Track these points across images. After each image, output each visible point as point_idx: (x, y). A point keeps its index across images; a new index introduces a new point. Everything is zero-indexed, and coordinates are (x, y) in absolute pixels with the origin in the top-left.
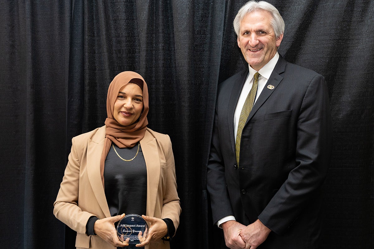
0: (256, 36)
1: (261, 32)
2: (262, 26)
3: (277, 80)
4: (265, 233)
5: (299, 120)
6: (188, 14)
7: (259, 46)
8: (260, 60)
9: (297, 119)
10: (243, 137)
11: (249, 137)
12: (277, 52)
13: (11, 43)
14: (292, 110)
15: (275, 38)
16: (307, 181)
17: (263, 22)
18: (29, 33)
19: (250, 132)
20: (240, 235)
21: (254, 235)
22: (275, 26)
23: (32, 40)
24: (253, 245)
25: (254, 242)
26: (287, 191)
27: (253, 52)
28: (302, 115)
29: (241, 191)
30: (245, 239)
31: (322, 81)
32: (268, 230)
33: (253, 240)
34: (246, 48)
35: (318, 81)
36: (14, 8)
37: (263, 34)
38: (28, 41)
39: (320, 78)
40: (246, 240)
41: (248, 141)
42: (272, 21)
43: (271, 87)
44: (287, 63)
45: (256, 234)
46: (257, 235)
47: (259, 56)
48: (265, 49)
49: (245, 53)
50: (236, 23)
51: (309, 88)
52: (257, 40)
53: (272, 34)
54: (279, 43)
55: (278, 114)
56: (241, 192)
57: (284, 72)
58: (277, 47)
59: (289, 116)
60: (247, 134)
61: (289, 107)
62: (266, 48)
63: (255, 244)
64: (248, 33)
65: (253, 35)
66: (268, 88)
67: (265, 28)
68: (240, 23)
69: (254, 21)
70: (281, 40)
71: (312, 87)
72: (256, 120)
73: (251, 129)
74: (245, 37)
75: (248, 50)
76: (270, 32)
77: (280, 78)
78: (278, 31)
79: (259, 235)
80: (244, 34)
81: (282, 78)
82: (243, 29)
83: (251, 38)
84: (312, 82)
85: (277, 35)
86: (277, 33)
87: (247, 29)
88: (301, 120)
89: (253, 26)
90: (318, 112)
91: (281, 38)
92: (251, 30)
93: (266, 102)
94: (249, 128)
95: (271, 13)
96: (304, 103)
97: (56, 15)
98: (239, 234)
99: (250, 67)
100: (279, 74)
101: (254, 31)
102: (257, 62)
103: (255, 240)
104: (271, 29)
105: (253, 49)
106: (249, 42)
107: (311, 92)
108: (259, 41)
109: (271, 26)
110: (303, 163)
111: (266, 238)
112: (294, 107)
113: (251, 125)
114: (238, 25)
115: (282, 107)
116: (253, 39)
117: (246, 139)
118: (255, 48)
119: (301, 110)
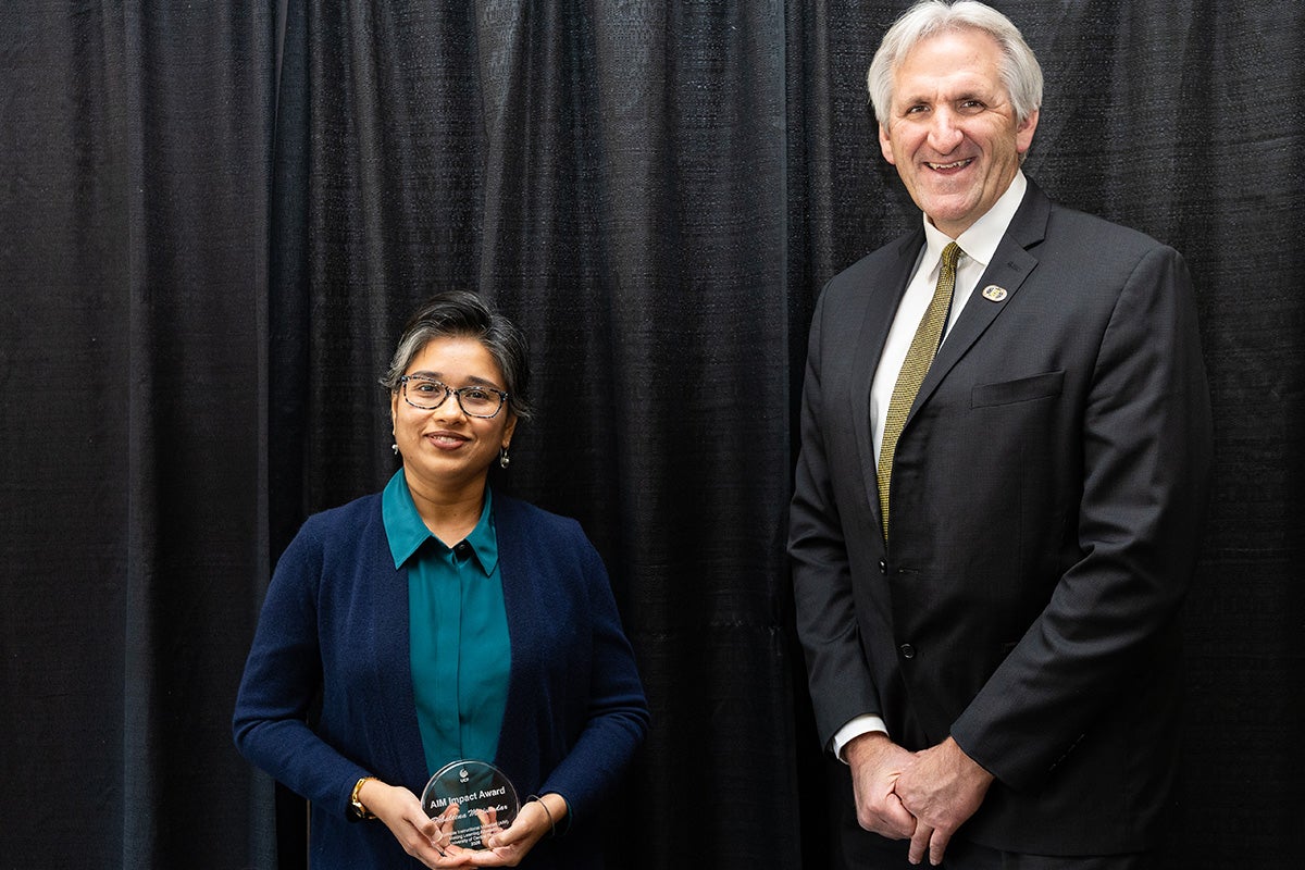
0: (953, 117)
1: (967, 102)
2: (971, 83)
3: (1016, 268)
4: (975, 785)
5: (1090, 405)
6: (644, 61)
7: (964, 152)
8: (967, 201)
9: (1084, 402)
10: (898, 467)
11: (920, 466)
12: (1020, 171)
13: (78, 153)
14: (1064, 375)
15: (1015, 123)
16: (1115, 610)
17: (974, 67)
18: (135, 122)
19: (924, 448)
20: (893, 792)
21: (938, 792)
22: (1014, 83)
23: (146, 145)
24: (941, 827)
25: (941, 815)
26: (1047, 645)
27: (941, 170)
28: (1101, 389)
29: (898, 647)
30: (913, 806)
31: (1171, 266)
32: (985, 776)
33: (938, 810)
34: (916, 159)
35: (1161, 269)
36: (88, 42)
37: (974, 110)
38: (134, 149)
39: (1166, 259)
40: (916, 810)
41: (917, 477)
42: (1003, 62)
43: (996, 294)
44: (1055, 208)
45: (947, 789)
46: (950, 792)
47: (962, 186)
48: (985, 162)
49: (913, 177)
50: (879, 79)
51: (1125, 295)
52: (956, 128)
53: (1004, 108)
54: (1025, 139)
55: (1014, 388)
56: (900, 654)
57: (1041, 241)
58: (1019, 154)
59: (1057, 394)
60: (911, 456)
61: (1055, 361)
62: (986, 156)
63: (948, 823)
64: (921, 107)
65: (942, 113)
66: (986, 296)
67: (981, 88)
68: (891, 75)
69: (945, 65)
70: (1033, 130)
71: (1135, 290)
72: (942, 407)
73: (927, 439)
74: (913, 120)
75: (924, 168)
76: (997, 104)
77: (1026, 260)
78: (1025, 99)
79: (955, 794)
80: (909, 112)
81: (1036, 261)
82: (906, 96)
83: (936, 124)
84: (1133, 276)
85: (1020, 110)
86: (1021, 104)
87: (919, 94)
88: (1097, 406)
89: (941, 83)
90: (1158, 375)
91: (1032, 124)
92: (933, 96)
93: (978, 344)
94: (920, 435)
95: (999, 39)
96: (1106, 349)
97: (224, 65)
98: (891, 789)
99: (927, 225)
100: (1027, 248)
101: (946, 99)
102: (958, 208)
103: (944, 808)
104: (1000, 92)
105: (945, 160)
106: (931, 138)
107: (1130, 307)
108: (963, 132)
109: (1000, 82)
110: (1101, 547)
111: (981, 800)
112: (1074, 360)
113: (925, 424)
114: (886, 85)
115: (1030, 364)
116: (943, 128)
117: (910, 473)
118: (950, 158)
119: (1097, 369)
